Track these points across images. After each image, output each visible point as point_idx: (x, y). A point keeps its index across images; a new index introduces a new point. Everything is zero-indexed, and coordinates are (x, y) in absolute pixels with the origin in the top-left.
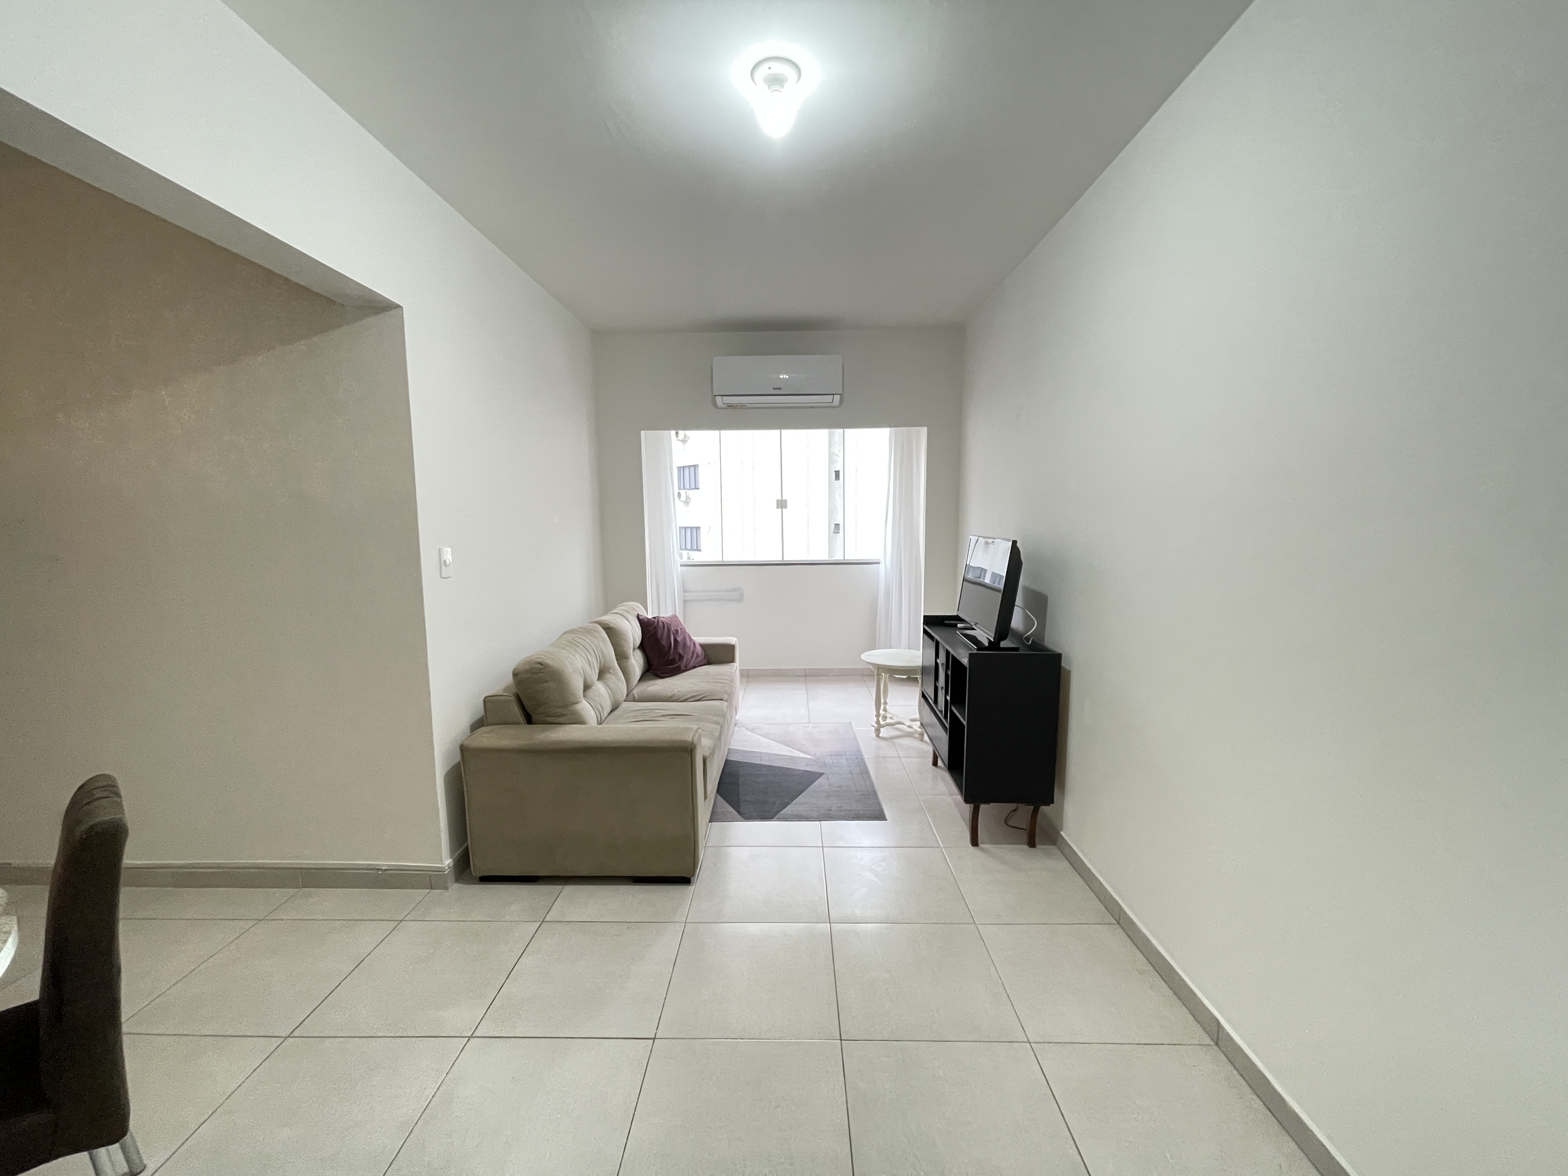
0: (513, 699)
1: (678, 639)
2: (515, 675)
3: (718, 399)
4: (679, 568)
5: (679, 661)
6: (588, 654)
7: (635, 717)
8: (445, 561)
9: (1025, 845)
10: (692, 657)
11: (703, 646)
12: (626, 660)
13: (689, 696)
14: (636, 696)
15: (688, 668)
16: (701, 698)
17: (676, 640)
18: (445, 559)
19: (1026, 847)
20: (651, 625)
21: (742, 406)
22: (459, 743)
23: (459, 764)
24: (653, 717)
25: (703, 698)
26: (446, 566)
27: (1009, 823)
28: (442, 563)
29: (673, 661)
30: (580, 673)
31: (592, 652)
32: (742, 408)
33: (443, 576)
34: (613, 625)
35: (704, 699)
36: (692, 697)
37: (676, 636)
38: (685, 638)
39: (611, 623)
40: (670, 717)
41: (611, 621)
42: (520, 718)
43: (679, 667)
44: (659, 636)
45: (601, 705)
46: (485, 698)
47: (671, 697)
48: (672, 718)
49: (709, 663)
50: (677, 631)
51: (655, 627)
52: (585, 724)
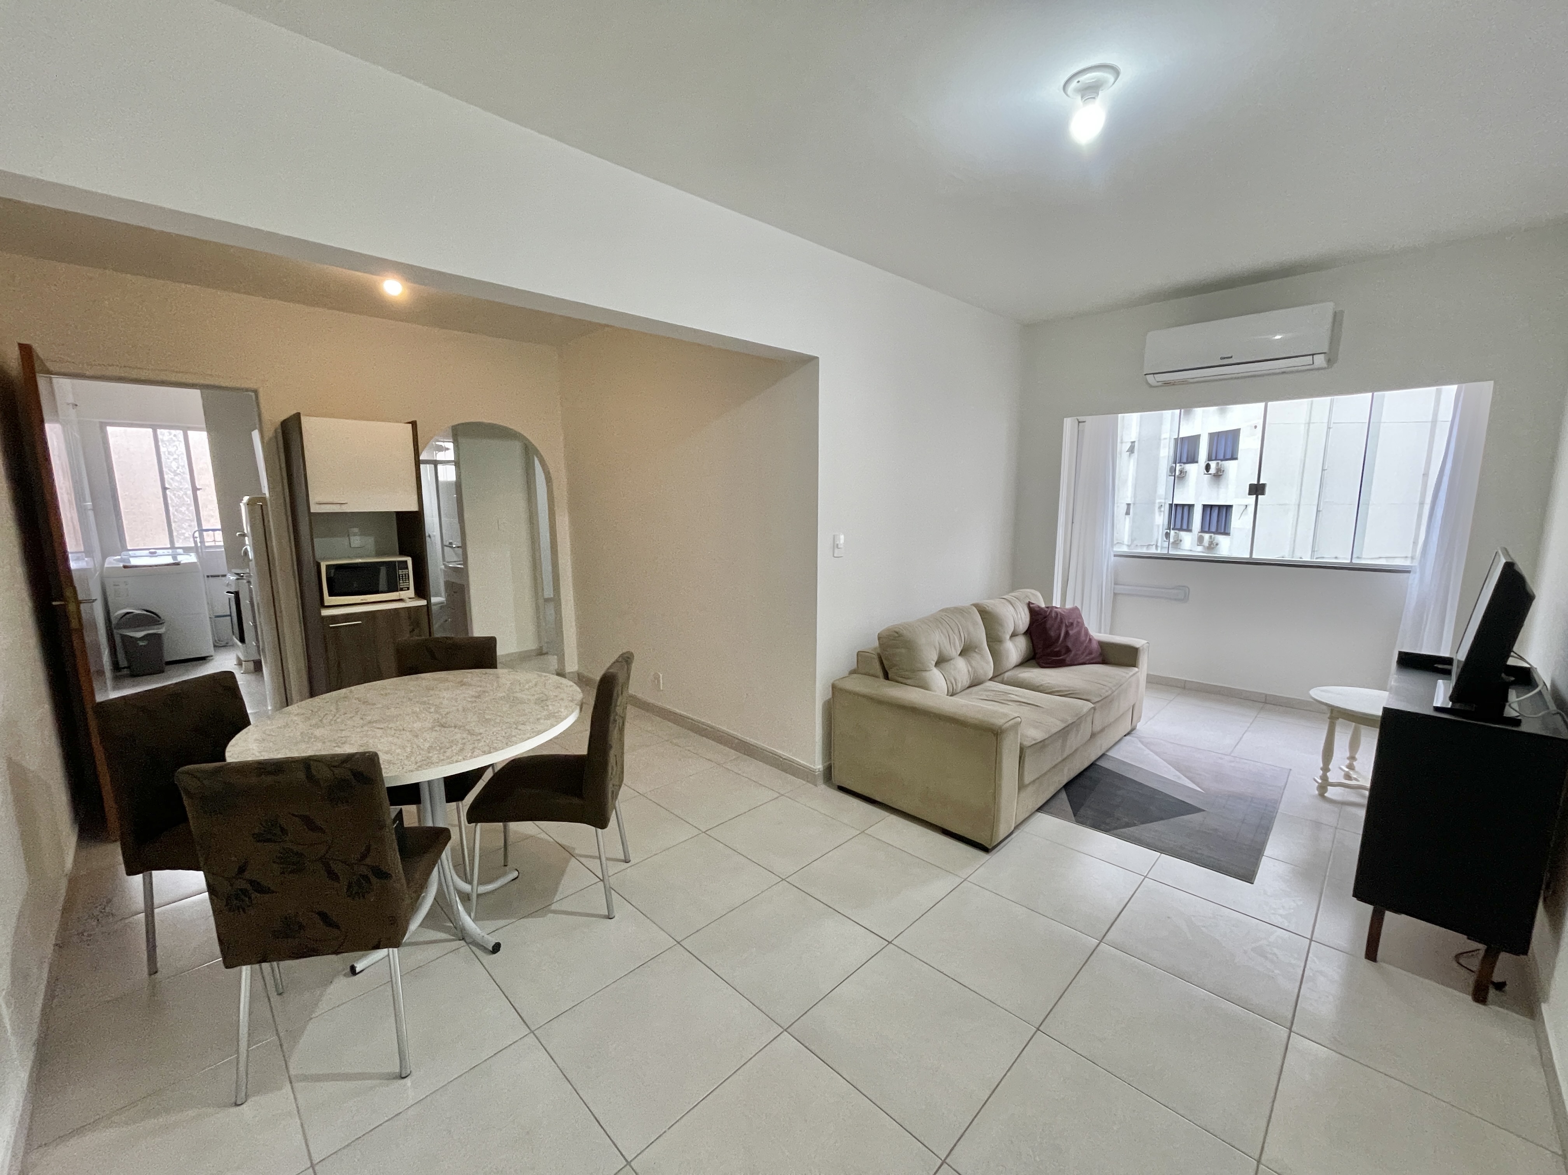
0: (876, 657)
1: (1071, 632)
2: (879, 638)
3: (1150, 378)
4: (1113, 558)
5: (1065, 654)
6: (951, 632)
7: (987, 696)
8: (837, 544)
9: (1469, 994)
10: (1083, 653)
11: (1101, 644)
12: (999, 643)
13: (1056, 689)
14: (1005, 679)
15: (1076, 663)
16: (1066, 695)
17: (1067, 633)
18: (838, 543)
19: (1469, 998)
20: (1041, 614)
21: (1184, 382)
22: (832, 681)
23: (830, 699)
24: (1004, 700)
25: (1070, 694)
26: (838, 548)
27: (1461, 961)
28: (835, 546)
29: (1058, 654)
30: (935, 647)
31: (956, 631)
32: (1183, 384)
33: (835, 556)
34: (990, 609)
35: (1071, 696)
36: (1058, 691)
37: (1069, 629)
38: (1079, 633)
39: (988, 607)
40: (1018, 703)
41: (988, 605)
42: (880, 673)
43: (1064, 660)
44: (1048, 626)
45: (955, 680)
46: (859, 652)
47: (1038, 687)
48: (1020, 705)
49: (1104, 662)
50: (1072, 624)
51: (1046, 617)
52: (930, 690)
